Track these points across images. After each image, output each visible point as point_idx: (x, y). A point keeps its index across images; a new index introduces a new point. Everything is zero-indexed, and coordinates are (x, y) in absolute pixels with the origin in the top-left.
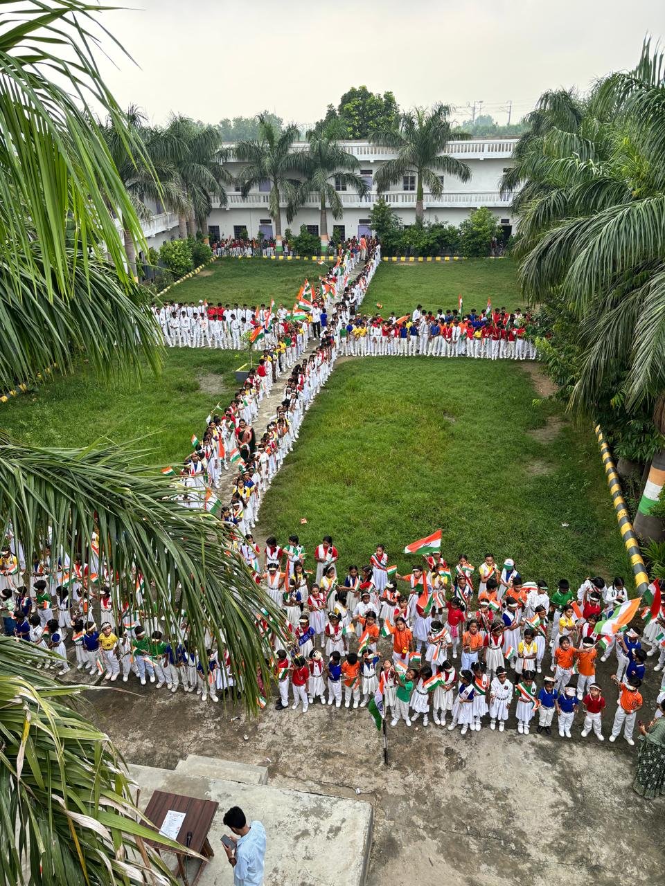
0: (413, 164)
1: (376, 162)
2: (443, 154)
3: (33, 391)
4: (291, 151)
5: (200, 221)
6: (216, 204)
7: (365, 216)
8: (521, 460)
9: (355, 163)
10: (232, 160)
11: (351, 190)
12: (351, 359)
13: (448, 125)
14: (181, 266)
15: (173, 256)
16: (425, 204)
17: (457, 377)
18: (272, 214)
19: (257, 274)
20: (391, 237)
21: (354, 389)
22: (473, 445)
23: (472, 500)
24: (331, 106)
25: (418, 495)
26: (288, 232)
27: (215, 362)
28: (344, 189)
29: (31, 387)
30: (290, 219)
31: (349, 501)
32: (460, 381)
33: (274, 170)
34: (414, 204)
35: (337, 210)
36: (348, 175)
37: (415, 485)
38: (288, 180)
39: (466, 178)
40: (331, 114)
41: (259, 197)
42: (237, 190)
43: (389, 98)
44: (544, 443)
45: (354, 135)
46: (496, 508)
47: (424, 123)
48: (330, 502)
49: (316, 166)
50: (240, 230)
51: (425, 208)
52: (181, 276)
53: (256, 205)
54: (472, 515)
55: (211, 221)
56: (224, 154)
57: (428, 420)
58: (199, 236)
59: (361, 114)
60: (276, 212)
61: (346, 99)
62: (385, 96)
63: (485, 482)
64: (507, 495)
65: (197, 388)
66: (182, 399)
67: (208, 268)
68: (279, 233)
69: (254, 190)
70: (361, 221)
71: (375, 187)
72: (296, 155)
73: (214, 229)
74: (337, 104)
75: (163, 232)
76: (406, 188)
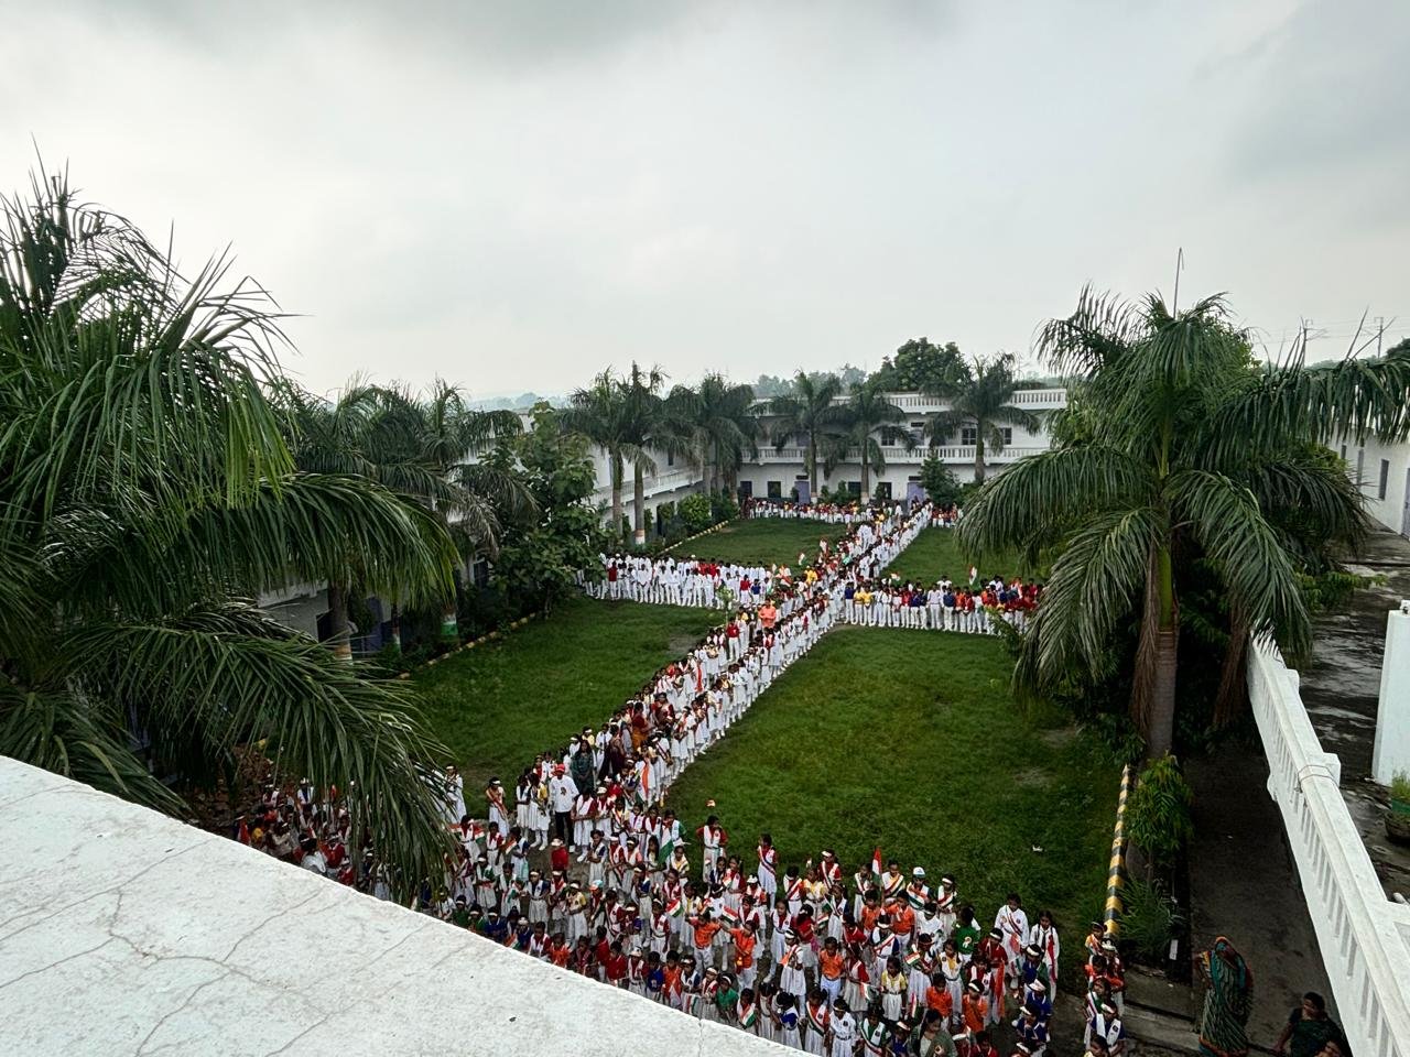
0: (970, 414)
1: (928, 413)
2: (1008, 404)
3: (500, 640)
4: (832, 404)
5: (729, 477)
6: (746, 460)
7: (915, 474)
8: (1012, 764)
9: (903, 416)
10: (768, 414)
11: (898, 445)
12: (849, 627)
13: (1009, 374)
14: (698, 521)
15: (690, 511)
16: (987, 460)
17: (969, 658)
18: (806, 470)
19: (780, 531)
20: (943, 495)
21: (835, 660)
22: (956, 739)
23: (924, 803)
24: (886, 358)
25: (860, 790)
26: (825, 490)
27: (694, 621)
28: (892, 443)
29: (500, 635)
30: (827, 476)
31: (775, 789)
32: (973, 662)
33: (810, 423)
34: (973, 460)
35: (879, 466)
36: (893, 428)
37: (863, 778)
38: (826, 435)
39: (1035, 430)
40: (887, 365)
41: (795, 453)
42: (773, 445)
43: (952, 349)
44: (1055, 746)
45: (909, 386)
46: (953, 818)
47: (985, 374)
48: (752, 786)
49: (858, 418)
50: (774, 488)
51: (987, 464)
52: (697, 532)
53: (792, 460)
54: (917, 821)
55: (742, 477)
56: (760, 408)
57: (912, 703)
58: (726, 491)
59: (918, 365)
60: (810, 468)
61: (903, 351)
62: (947, 346)
63: (953, 785)
64: (973, 803)
65: (666, 648)
66: (643, 658)
67: (731, 525)
68: (815, 490)
69: (791, 445)
70: (911, 478)
71: (927, 441)
72: (837, 408)
73: (747, 486)
74: (893, 355)
75: (688, 486)
76: (965, 443)
